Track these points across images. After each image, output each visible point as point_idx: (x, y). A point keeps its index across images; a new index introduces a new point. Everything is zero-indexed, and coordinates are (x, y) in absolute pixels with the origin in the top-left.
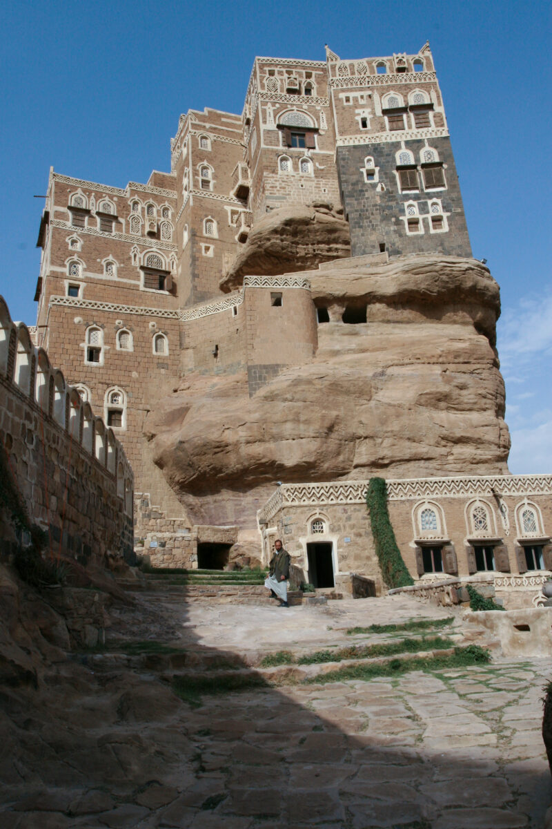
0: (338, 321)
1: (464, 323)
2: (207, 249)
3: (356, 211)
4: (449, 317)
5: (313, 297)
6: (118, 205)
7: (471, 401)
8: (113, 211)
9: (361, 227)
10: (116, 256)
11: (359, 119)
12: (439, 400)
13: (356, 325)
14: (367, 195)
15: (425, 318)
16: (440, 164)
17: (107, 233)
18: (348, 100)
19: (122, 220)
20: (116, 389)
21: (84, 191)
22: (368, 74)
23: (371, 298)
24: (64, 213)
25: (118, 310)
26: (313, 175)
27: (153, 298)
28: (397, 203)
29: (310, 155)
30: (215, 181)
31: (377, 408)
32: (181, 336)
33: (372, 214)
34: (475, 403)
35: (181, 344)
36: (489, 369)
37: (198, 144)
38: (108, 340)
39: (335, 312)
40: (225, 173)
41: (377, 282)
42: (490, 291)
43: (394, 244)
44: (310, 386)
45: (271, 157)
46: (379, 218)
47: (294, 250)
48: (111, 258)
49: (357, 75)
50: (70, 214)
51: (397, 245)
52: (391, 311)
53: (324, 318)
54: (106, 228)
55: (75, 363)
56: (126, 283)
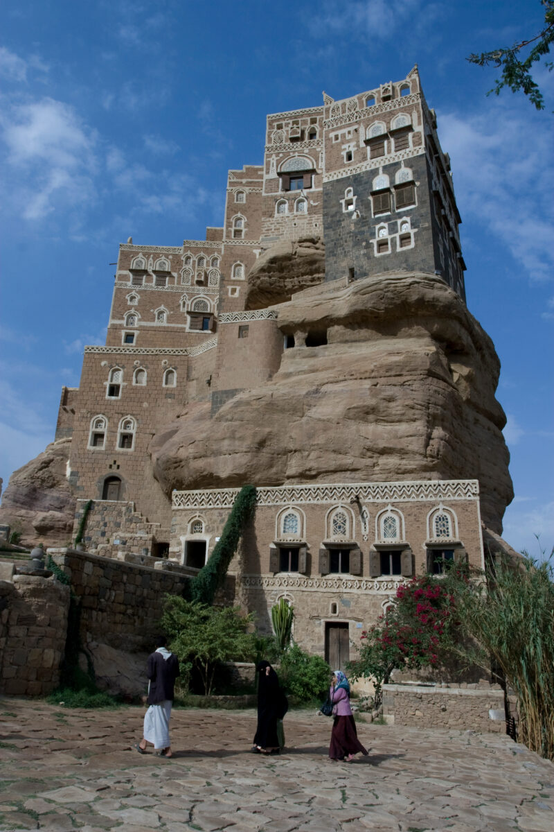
0: (301, 345)
1: (420, 336)
2: (234, 291)
3: (332, 241)
4: (404, 331)
5: (279, 326)
6: (172, 261)
7: (398, 412)
8: (167, 268)
9: (335, 255)
10: (167, 305)
11: (344, 154)
12: (367, 413)
13: (317, 348)
14: (343, 224)
15: (380, 335)
16: (412, 183)
17: (161, 287)
18: (337, 138)
19: (175, 274)
20: (129, 418)
21: (144, 255)
22: (357, 109)
23: (329, 321)
24: (126, 275)
25: (137, 352)
26: (306, 213)
27: (197, 338)
28: (369, 228)
29: (305, 195)
30: (246, 229)
31: (307, 423)
32: (189, 369)
33: (346, 242)
34: (403, 414)
35: (188, 377)
36: (422, 380)
37: (234, 199)
38: (127, 378)
39: (299, 337)
40: (257, 221)
41: (334, 305)
42: (440, 302)
43: (362, 267)
44: (248, 407)
45: (270, 203)
46: (351, 244)
47: (282, 284)
48: (162, 308)
49: (347, 113)
50: (131, 275)
51: (365, 267)
52: (348, 331)
53: (291, 344)
54: (160, 283)
55: (98, 398)
56: (174, 327)
